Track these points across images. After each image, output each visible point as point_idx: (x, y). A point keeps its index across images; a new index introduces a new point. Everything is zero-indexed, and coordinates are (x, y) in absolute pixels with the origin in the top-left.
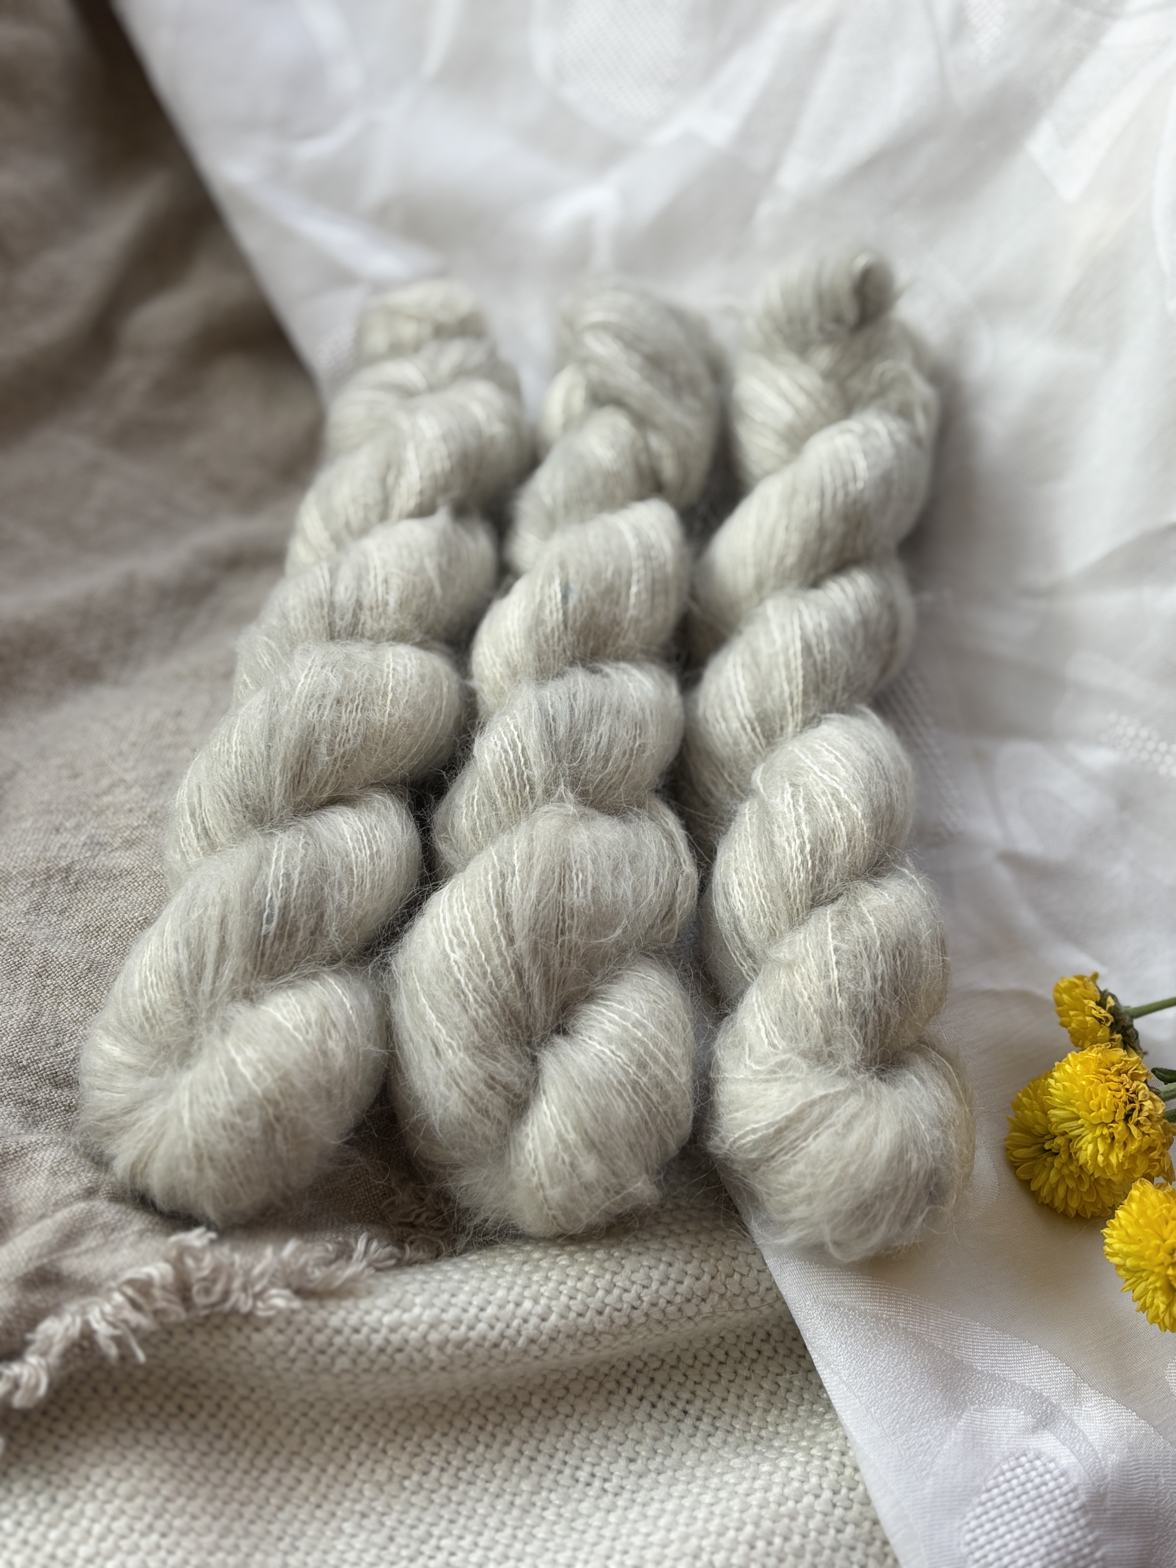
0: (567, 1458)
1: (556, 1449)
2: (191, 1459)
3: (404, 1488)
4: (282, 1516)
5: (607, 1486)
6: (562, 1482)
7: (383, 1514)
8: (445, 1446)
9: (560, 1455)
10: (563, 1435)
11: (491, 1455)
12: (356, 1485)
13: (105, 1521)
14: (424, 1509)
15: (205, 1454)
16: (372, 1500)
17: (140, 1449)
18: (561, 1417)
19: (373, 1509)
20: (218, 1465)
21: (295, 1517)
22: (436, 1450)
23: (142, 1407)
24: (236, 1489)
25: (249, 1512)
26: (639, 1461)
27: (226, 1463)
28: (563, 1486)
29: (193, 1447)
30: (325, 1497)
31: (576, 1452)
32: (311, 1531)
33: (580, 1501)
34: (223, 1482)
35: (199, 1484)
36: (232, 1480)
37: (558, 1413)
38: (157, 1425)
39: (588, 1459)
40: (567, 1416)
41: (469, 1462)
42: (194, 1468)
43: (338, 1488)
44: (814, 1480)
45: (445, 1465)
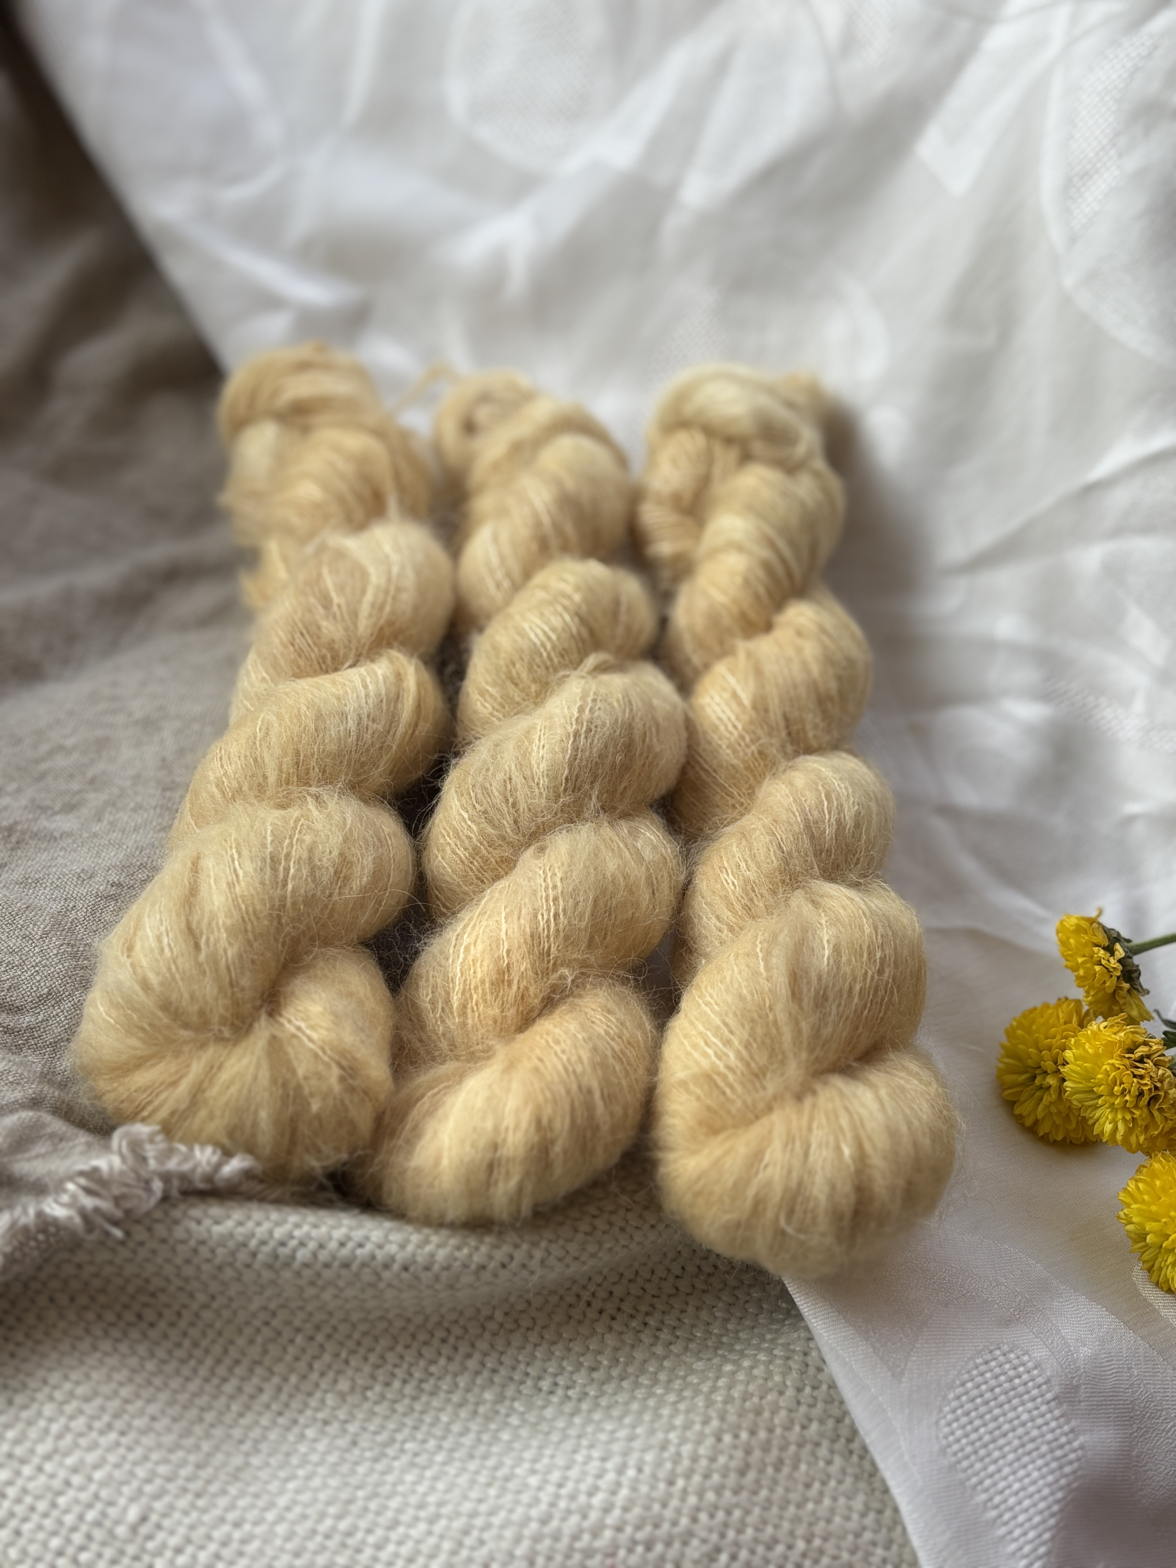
0: (529, 1370)
1: (518, 1361)
2: (150, 1366)
3: (366, 1399)
4: (243, 1421)
5: (570, 1393)
6: (525, 1392)
7: (346, 1422)
8: (408, 1358)
9: (522, 1366)
10: (524, 1348)
11: (453, 1367)
12: (318, 1395)
13: (63, 1421)
14: (386, 1418)
15: (163, 1362)
16: (334, 1409)
17: (98, 1355)
18: (522, 1330)
19: (336, 1417)
20: (177, 1372)
21: (257, 1423)
22: (397, 1361)
23: (100, 1317)
24: (195, 1395)
25: (210, 1417)
26: (602, 1371)
27: (186, 1371)
28: (527, 1395)
29: (152, 1355)
30: (287, 1405)
31: (538, 1364)
32: (273, 1436)
33: (544, 1407)
34: (183, 1388)
35: (158, 1389)
36: (193, 1386)
37: (519, 1326)
38: (116, 1333)
39: (551, 1370)
40: (528, 1329)
41: (431, 1374)
42: (154, 1374)
43: (300, 1397)
44: (777, 1378)
45: (407, 1377)
